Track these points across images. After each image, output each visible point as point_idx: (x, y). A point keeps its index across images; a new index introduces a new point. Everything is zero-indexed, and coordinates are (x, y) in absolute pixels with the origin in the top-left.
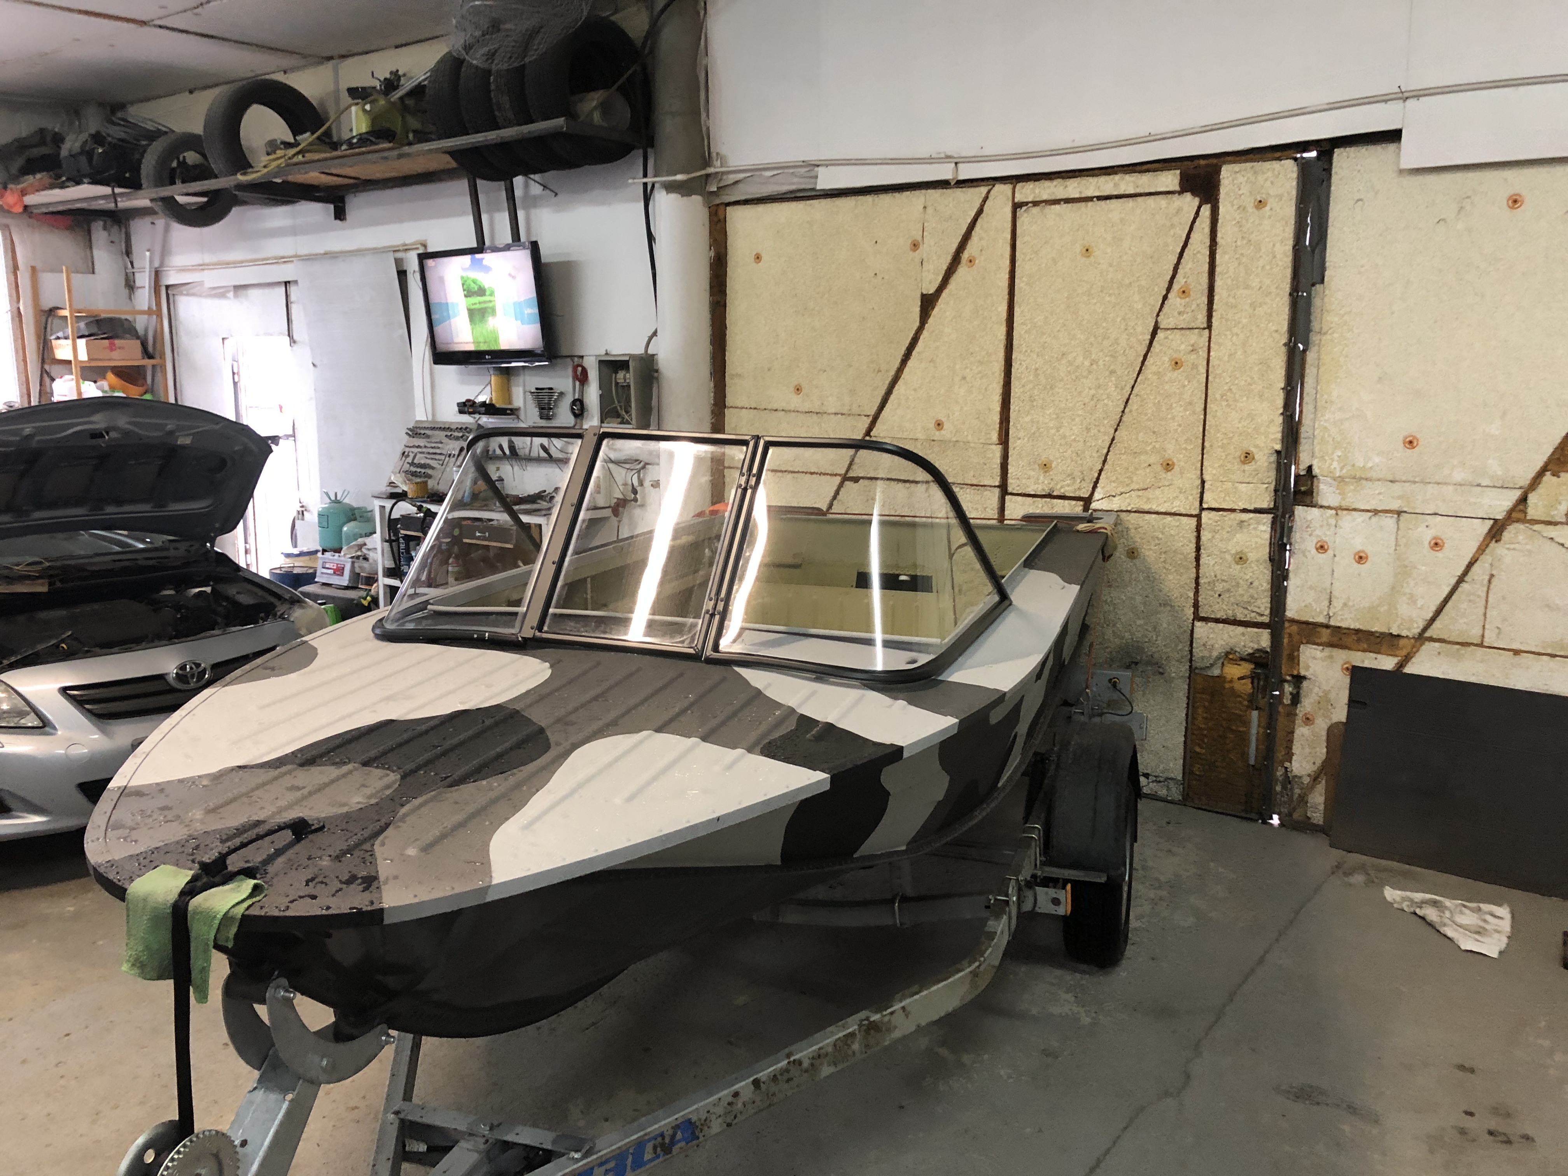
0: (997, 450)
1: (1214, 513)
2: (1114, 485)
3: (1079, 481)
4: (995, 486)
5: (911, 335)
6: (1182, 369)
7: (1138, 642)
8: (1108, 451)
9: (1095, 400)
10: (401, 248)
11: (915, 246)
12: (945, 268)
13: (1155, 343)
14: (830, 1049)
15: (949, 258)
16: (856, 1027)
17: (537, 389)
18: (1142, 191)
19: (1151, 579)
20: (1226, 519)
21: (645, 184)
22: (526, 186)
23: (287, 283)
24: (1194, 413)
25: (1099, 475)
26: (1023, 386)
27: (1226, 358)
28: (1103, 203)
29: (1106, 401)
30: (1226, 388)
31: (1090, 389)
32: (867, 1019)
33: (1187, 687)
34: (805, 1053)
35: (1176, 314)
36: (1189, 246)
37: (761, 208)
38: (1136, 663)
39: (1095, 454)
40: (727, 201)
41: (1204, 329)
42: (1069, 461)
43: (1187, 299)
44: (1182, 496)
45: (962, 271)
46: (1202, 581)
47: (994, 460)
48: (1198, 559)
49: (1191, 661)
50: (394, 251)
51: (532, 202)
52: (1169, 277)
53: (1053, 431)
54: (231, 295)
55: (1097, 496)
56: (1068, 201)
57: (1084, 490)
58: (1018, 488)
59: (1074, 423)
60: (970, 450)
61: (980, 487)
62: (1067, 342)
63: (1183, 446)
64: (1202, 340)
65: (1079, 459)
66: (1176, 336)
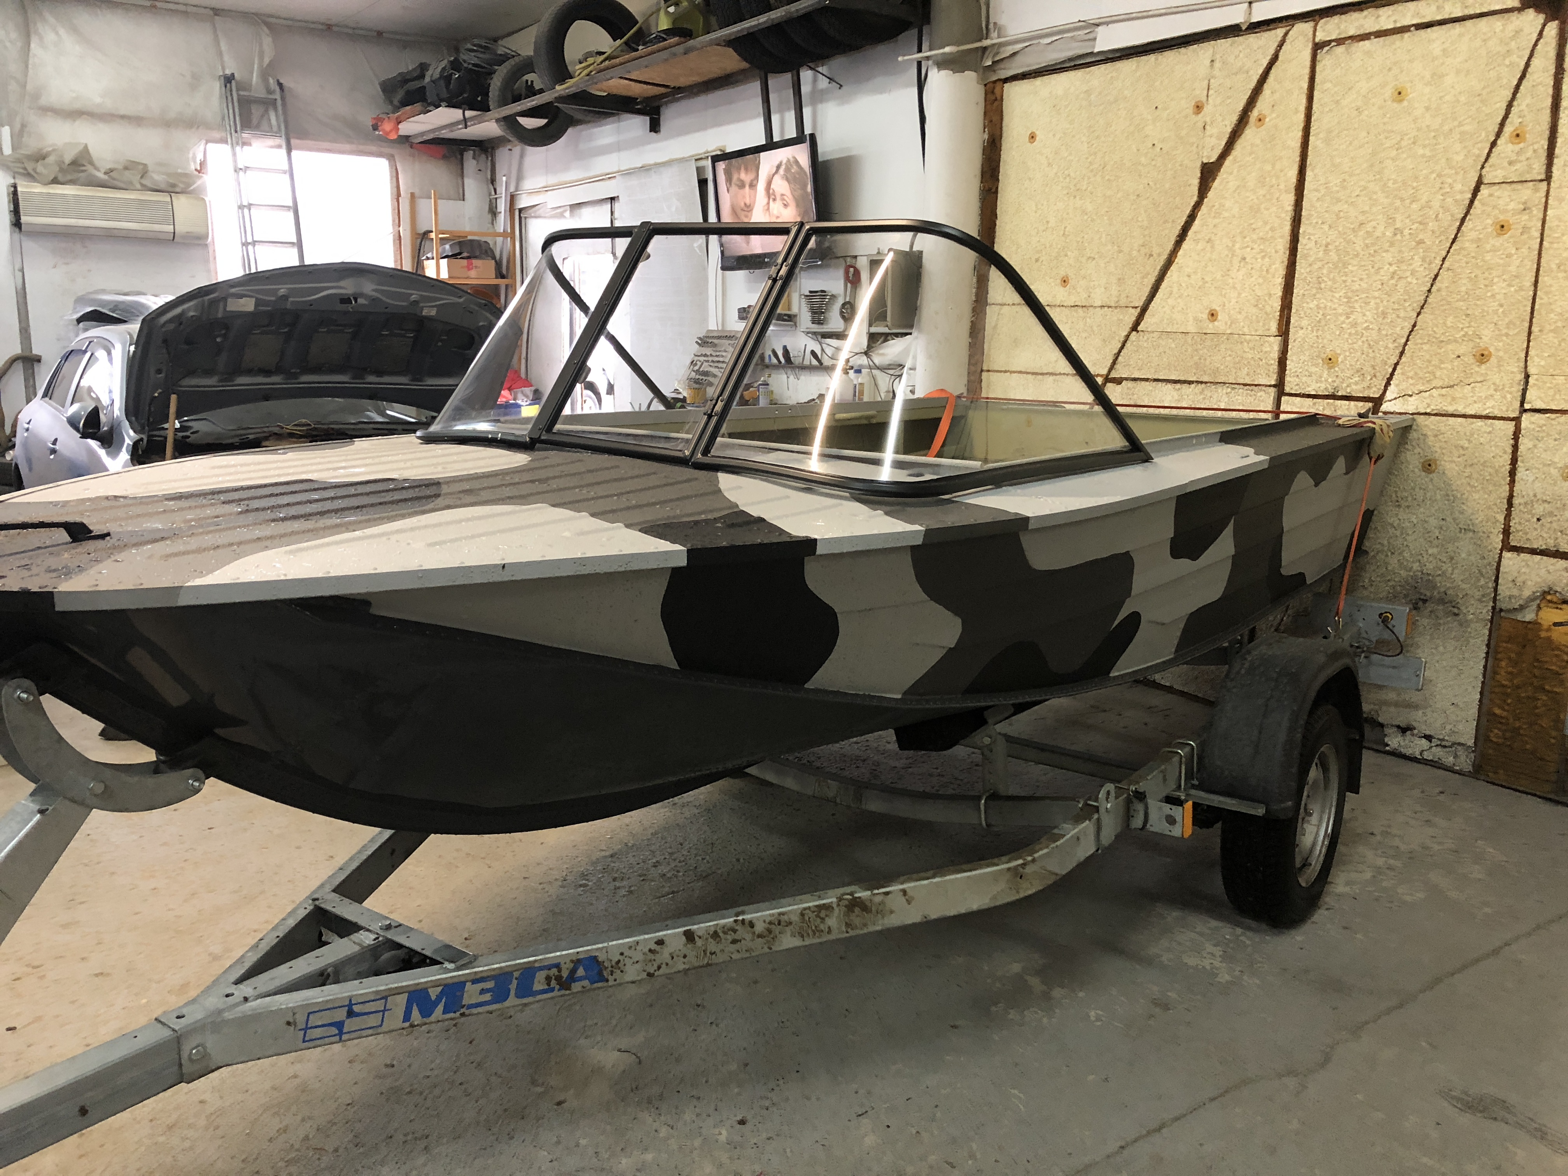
0: (1275, 344)
1: (1537, 415)
2: (1411, 381)
3: (1369, 378)
4: (1270, 386)
5: (1188, 212)
6: (1508, 234)
7: (1428, 574)
8: (1407, 340)
9: (1396, 277)
10: (703, 156)
11: (1199, 108)
12: (1230, 130)
13: (1476, 202)
14: (795, 918)
15: (1235, 118)
16: (834, 900)
17: (811, 292)
18: (1472, 12)
19: (1451, 498)
20: (1553, 422)
21: (919, 64)
22: (815, 80)
23: (612, 199)
24: (1521, 289)
25: (1394, 370)
26: (1310, 265)
28: (1422, 33)
29: (1409, 279)
30: (1565, 255)
31: (1390, 264)
32: (851, 894)
33: (1487, 632)
34: (759, 914)
35: (1506, 164)
36: (1528, 76)
37: (1038, 82)
38: (1425, 601)
39: (1391, 346)
40: (1003, 77)
41: (1541, 181)
42: (1359, 354)
43: (1522, 145)
44: (1498, 396)
45: (1250, 133)
46: (1516, 501)
47: (1271, 355)
48: (1512, 473)
49: (1495, 600)
50: (696, 160)
51: (819, 97)
52: (1500, 118)
53: (1342, 318)
55: (1389, 395)
56: (1380, 34)
57: (1374, 389)
58: (1297, 387)
59: (1368, 308)
60: (1245, 344)
61: (1254, 387)
62: (1367, 208)
63: (1504, 331)
64: (1538, 195)
65: (1370, 351)
66: (1504, 193)
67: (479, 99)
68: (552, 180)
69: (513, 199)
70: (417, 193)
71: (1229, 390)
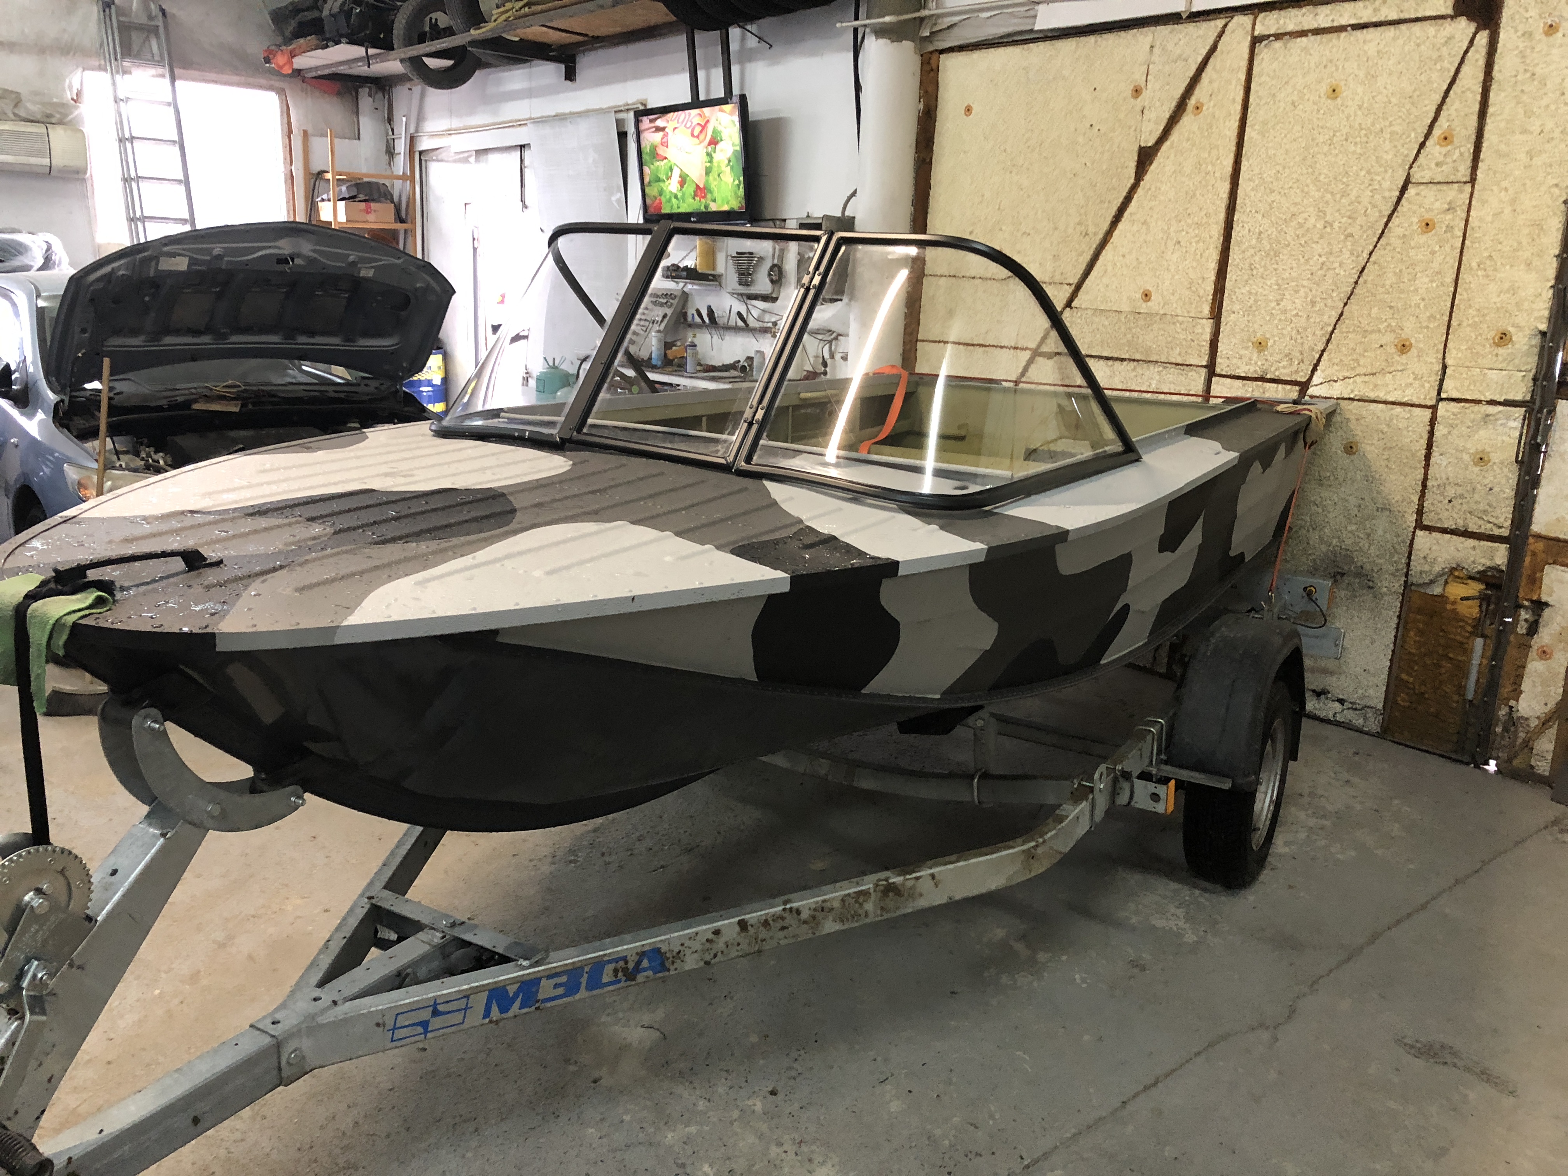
0: (1207, 326)
1: (1453, 404)
2: (1336, 367)
3: (1296, 363)
4: (1202, 366)
5: (1124, 194)
6: (1433, 232)
7: (1347, 550)
8: (1334, 329)
9: (1325, 268)
10: (622, 108)
11: (1137, 92)
12: (1168, 116)
13: (1403, 201)
14: (836, 904)
15: (1173, 104)
16: (871, 886)
17: (738, 253)
18: (1407, 16)
19: (1370, 479)
20: (1467, 411)
21: (856, 30)
22: (743, 39)
23: (522, 147)
25: (1321, 356)
26: (1244, 252)
27: (1490, 218)
28: (1358, 33)
29: (1337, 271)
30: (1486, 254)
31: (1320, 256)
32: (886, 880)
33: (1399, 605)
34: (804, 902)
35: (1433, 166)
36: (1457, 81)
37: (977, 55)
38: (1343, 575)
39: (1318, 332)
40: (941, 48)
41: (1465, 183)
42: (1288, 339)
43: (1449, 148)
44: (1417, 384)
45: (1187, 120)
46: (1429, 484)
47: (1203, 337)
48: (1428, 457)
49: (1407, 575)
50: (616, 112)
51: (748, 56)
52: (1429, 121)
53: (1273, 304)
54: (472, 159)
55: (1316, 380)
56: (1317, 32)
57: (1301, 374)
58: (1227, 369)
59: (1297, 296)
60: (1178, 325)
61: (1185, 367)
62: (1298, 200)
63: (1424, 324)
64: (1462, 196)
65: (1299, 337)
66: (1429, 193)
67: (382, 36)
68: (456, 123)
69: (412, 140)
70: (310, 131)
71: (1161, 369)
